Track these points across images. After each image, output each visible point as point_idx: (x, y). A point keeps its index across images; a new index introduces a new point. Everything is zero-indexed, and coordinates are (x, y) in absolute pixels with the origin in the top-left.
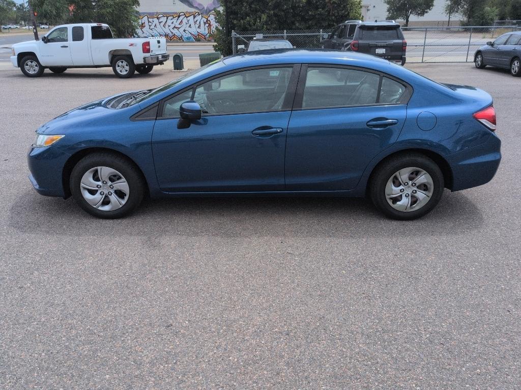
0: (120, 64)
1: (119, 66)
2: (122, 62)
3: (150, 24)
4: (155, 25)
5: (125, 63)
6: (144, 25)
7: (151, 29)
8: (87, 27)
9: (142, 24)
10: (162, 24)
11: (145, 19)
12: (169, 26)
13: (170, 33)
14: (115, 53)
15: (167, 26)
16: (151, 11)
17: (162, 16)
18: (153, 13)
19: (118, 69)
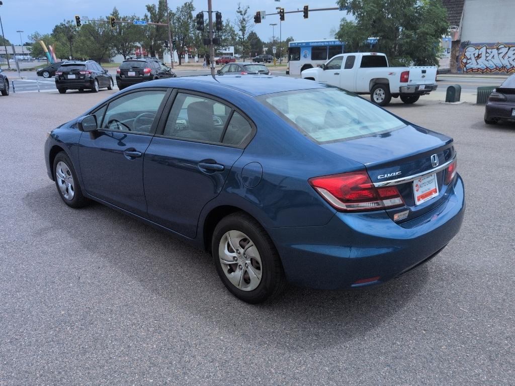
0: (378, 92)
1: (376, 94)
2: (380, 90)
3: (487, 55)
4: (493, 56)
5: (382, 92)
6: (480, 56)
7: (488, 61)
8: (359, 56)
9: (479, 55)
10: (501, 55)
11: (483, 50)
12: (509, 57)
13: (508, 65)
14: (377, 82)
15: (506, 58)
16: (491, 42)
17: (503, 46)
18: (494, 44)
19: (375, 97)
